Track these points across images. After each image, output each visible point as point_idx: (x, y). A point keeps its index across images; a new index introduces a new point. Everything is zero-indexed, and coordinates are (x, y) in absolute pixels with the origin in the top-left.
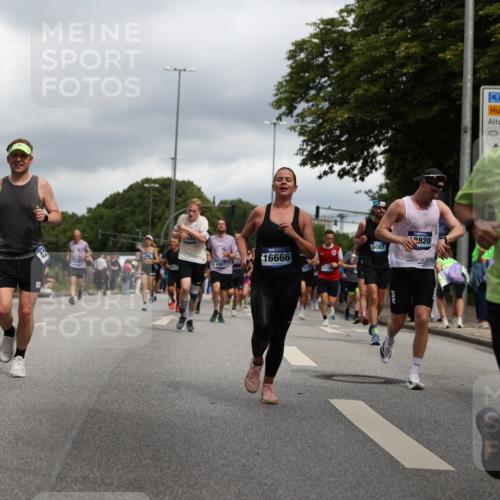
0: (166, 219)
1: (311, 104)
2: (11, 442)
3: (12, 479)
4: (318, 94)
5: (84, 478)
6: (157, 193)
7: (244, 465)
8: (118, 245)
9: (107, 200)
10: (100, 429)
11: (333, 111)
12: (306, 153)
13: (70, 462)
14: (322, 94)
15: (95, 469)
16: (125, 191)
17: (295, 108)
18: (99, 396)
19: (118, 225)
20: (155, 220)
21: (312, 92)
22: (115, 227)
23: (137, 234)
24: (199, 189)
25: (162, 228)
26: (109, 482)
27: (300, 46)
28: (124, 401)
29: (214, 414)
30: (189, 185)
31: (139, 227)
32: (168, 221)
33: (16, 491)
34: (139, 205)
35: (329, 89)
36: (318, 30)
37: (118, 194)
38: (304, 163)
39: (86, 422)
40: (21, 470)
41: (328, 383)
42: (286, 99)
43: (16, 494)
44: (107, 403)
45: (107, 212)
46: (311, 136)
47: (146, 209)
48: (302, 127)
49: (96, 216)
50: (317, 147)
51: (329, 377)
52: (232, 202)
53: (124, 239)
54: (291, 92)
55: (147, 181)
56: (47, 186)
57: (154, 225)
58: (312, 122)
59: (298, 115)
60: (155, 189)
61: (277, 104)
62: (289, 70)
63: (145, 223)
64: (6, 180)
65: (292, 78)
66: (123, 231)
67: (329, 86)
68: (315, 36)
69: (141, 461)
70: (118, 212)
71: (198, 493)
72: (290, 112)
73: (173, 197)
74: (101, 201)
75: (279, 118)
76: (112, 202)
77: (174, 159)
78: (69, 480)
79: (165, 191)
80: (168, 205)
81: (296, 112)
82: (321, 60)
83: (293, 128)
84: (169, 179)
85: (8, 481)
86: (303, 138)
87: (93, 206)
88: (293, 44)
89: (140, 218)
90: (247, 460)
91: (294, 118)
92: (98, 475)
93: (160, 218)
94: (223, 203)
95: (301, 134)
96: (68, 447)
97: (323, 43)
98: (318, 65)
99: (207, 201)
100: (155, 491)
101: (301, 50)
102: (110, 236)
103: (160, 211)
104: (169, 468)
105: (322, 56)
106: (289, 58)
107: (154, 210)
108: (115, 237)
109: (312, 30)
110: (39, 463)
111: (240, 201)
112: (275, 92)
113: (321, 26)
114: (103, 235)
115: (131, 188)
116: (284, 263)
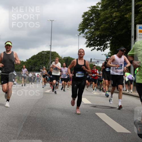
0: (49, 62)
1: (89, 30)
2: (6, 125)
3: (6, 136)
4: (91, 27)
5: (27, 135)
6: (46, 55)
7: (71, 132)
8: (35, 70)
9: (32, 57)
10: (31, 122)
11: (95, 32)
12: (88, 44)
13: (22, 131)
14: (92, 27)
15: (30, 133)
16: (37, 55)
17: (85, 31)
18: (30, 112)
19: (35, 64)
20: (46, 63)
21: (89, 27)
22: (34, 65)
23: (41, 67)
24: (58, 54)
25: (47, 65)
26: (34, 136)
27: (86, 14)
28: (37, 113)
29: (63, 117)
30: (55, 53)
31: (41, 64)
32: (49, 63)
33: (7, 139)
34: (41, 58)
35: (94, 26)
36: (91, 9)
37: (35, 55)
38: (87, 46)
39: (27, 119)
40: (9, 133)
41: (95, 108)
42: (82, 29)
43: (8, 140)
44: (33, 114)
45: (32, 60)
46: (89, 39)
47: (43, 60)
48: (87, 36)
49: (29, 62)
50: (91, 42)
51: (95, 107)
52: (67, 57)
53: (37, 68)
54: (83, 27)
55: (43, 52)
56: (16, 54)
57: (45, 64)
58: (89, 35)
60: (45, 54)
61: (79, 30)
62: (83, 20)
63: (43, 63)
64: (4, 52)
65: (83, 23)
66: (37, 66)
67: (94, 25)
68: (90, 11)
69: (42, 130)
70: (35, 60)
71: (59, 139)
72: (83, 32)
73: (50, 56)
75: (80, 34)
76: (33, 58)
77: (51, 46)
78: (22, 136)
79: (48, 55)
80: (49, 58)
81: (85, 32)
82: (92, 17)
83: (84, 37)
84: (49, 51)
85: (5, 136)
86: (87, 39)
87: (28, 59)
88: (84, 13)
89: (41, 62)
90: (72, 130)
91: (84, 34)
92: (30, 134)
93: (47, 62)
94: (64, 58)
95: (86, 38)
96: (22, 126)
97: (92, 13)
98: (91, 19)
99: (60, 57)
100: (46, 139)
101: (86, 15)
102: (33, 67)
103: (47, 60)
104: (50, 133)
105: (92, 16)
106: (83, 17)
107: (45, 60)
108: (34, 67)
109: (89, 9)
110: (14, 131)
111: (69, 57)
112: (79, 27)
113: (91, 8)
114: (31, 67)
115: (39, 54)
116: (82, 76)
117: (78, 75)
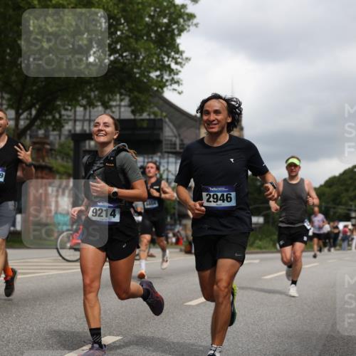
8: (338, 214)
9: (327, 181)
10: (335, 351)
16: (341, 175)
19: (336, 200)
22: (334, 201)
23: (351, 206)
31: (352, 200)
34: (351, 184)
39: (325, 345)
45: (327, 190)
53: (341, 210)
64: (285, 180)
66: (340, 204)
70: (335, 190)
76: (331, 182)
89: (352, 194)
102: (331, 207)
108: (334, 208)
114: (326, 207)
115: (345, 172)
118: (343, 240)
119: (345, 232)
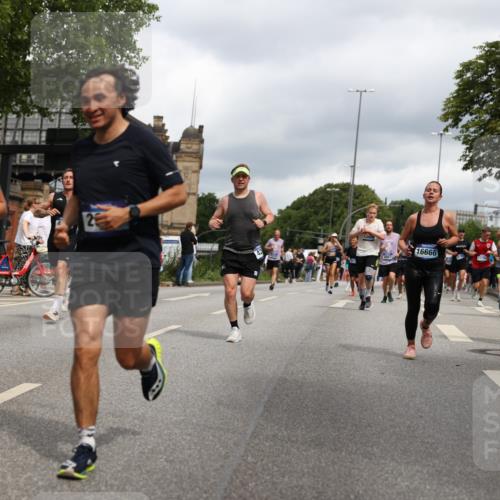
0: (344, 218)
1: (474, 116)
2: (213, 405)
3: (214, 436)
4: (481, 108)
5: (274, 436)
6: (337, 196)
7: (409, 427)
8: (303, 240)
9: (294, 203)
10: (287, 395)
11: (493, 121)
12: (468, 159)
13: (262, 422)
14: (484, 108)
15: (283, 429)
16: (311, 195)
17: (461, 120)
18: (286, 368)
19: (303, 224)
20: (335, 219)
21: (476, 106)
22: (300, 225)
23: (320, 231)
24: (373, 192)
25: (341, 225)
26: (294, 439)
27: (467, 67)
28: (306, 371)
29: (383, 383)
30: (365, 188)
31: (321, 224)
32: (346, 220)
33: (217, 446)
34: (322, 206)
35: (491, 103)
36: (483, 52)
37: (304, 198)
38: (466, 168)
39: (275, 389)
40: (222, 429)
41: (482, 357)
42: (453, 113)
43: (217, 449)
44: (292, 373)
45: (294, 212)
46: (470, 143)
47: (327, 210)
48: (466, 137)
49: (284, 217)
51: (483, 351)
52: (401, 202)
53: (308, 236)
54: (457, 107)
55: (329, 186)
57: (333, 223)
58: (475, 132)
59: (463, 127)
60: (335, 192)
61: (445, 118)
62: (456, 88)
63: (326, 221)
64: (231, 195)
65: (458, 95)
66: (307, 228)
67: (491, 100)
68: (480, 57)
69: (321, 422)
70: (304, 213)
71: (370, 449)
72: (455, 124)
73: (351, 198)
74: (289, 204)
75: (446, 130)
76: (299, 204)
77: (354, 167)
78: (261, 437)
79: (344, 194)
80: (346, 205)
81: (461, 124)
82: (485, 78)
83: (458, 138)
84: (348, 184)
85: (211, 438)
86: (465, 146)
87: (283, 208)
88: (462, 65)
89: (321, 217)
90: (412, 422)
91: (460, 129)
92: (285, 433)
93: (339, 217)
94: (394, 203)
95: (464, 143)
96: (261, 409)
97: (488, 63)
98: (482, 83)
99: (381, 202)
100: (333, 448)
101: (468, 70)
102: (297, 233)
103: (339, 211)
104: (345, 428)
105: (486, 74)
106: (457, 77)
107: (334, 211)
108: (300, 233)
109: (478, 52)
110: (236, 423)
111: (408, 201)
112: (443, 107)
113: (486, 49)
114: (291, 232)
115: (316, 192)
116: (432, 257)
117: (422, 252)
118: (307, 270)
119: (310, 261)
